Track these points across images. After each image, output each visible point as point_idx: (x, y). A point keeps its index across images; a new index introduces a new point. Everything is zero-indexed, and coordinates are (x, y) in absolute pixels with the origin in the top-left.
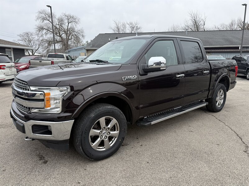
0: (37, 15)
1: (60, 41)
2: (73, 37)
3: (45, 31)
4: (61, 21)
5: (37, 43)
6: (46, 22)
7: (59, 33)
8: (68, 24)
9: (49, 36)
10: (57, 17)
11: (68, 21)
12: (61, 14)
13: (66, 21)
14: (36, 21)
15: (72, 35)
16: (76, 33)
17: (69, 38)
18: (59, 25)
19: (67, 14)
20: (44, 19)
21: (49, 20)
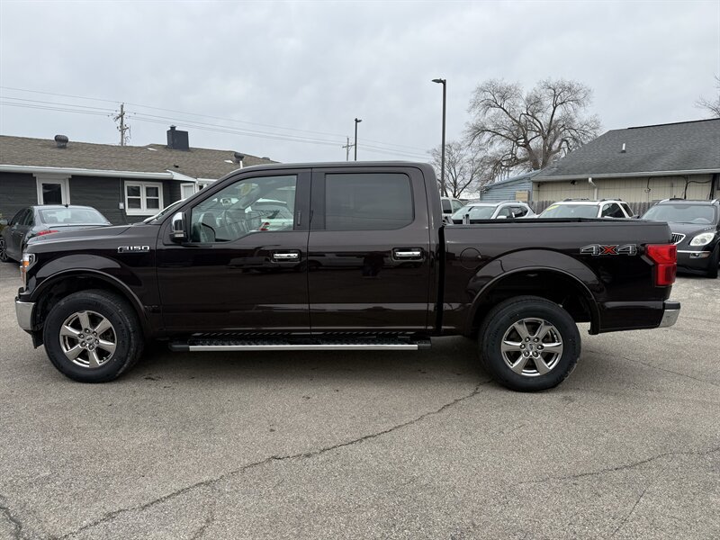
0: (473, 97)
1: (525, 160)
2: (564, 144)
3: (487, 136)
4: (534, 102)
5: (468, 167)
6: (492, 111)
7: (525, 137)
8: (555, 108)
9: (498, 149)
10: (525, 96)
11: (555, 102)
12: (535, 86)
13: (550, 102)
14: (469, 112)
15: (563, 140)
16: (573, 132)
17: (550, 149)
18: (528, 114)
19: (553, 81)
20: (488, 105)
21: (500, 107)
